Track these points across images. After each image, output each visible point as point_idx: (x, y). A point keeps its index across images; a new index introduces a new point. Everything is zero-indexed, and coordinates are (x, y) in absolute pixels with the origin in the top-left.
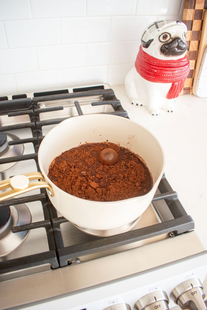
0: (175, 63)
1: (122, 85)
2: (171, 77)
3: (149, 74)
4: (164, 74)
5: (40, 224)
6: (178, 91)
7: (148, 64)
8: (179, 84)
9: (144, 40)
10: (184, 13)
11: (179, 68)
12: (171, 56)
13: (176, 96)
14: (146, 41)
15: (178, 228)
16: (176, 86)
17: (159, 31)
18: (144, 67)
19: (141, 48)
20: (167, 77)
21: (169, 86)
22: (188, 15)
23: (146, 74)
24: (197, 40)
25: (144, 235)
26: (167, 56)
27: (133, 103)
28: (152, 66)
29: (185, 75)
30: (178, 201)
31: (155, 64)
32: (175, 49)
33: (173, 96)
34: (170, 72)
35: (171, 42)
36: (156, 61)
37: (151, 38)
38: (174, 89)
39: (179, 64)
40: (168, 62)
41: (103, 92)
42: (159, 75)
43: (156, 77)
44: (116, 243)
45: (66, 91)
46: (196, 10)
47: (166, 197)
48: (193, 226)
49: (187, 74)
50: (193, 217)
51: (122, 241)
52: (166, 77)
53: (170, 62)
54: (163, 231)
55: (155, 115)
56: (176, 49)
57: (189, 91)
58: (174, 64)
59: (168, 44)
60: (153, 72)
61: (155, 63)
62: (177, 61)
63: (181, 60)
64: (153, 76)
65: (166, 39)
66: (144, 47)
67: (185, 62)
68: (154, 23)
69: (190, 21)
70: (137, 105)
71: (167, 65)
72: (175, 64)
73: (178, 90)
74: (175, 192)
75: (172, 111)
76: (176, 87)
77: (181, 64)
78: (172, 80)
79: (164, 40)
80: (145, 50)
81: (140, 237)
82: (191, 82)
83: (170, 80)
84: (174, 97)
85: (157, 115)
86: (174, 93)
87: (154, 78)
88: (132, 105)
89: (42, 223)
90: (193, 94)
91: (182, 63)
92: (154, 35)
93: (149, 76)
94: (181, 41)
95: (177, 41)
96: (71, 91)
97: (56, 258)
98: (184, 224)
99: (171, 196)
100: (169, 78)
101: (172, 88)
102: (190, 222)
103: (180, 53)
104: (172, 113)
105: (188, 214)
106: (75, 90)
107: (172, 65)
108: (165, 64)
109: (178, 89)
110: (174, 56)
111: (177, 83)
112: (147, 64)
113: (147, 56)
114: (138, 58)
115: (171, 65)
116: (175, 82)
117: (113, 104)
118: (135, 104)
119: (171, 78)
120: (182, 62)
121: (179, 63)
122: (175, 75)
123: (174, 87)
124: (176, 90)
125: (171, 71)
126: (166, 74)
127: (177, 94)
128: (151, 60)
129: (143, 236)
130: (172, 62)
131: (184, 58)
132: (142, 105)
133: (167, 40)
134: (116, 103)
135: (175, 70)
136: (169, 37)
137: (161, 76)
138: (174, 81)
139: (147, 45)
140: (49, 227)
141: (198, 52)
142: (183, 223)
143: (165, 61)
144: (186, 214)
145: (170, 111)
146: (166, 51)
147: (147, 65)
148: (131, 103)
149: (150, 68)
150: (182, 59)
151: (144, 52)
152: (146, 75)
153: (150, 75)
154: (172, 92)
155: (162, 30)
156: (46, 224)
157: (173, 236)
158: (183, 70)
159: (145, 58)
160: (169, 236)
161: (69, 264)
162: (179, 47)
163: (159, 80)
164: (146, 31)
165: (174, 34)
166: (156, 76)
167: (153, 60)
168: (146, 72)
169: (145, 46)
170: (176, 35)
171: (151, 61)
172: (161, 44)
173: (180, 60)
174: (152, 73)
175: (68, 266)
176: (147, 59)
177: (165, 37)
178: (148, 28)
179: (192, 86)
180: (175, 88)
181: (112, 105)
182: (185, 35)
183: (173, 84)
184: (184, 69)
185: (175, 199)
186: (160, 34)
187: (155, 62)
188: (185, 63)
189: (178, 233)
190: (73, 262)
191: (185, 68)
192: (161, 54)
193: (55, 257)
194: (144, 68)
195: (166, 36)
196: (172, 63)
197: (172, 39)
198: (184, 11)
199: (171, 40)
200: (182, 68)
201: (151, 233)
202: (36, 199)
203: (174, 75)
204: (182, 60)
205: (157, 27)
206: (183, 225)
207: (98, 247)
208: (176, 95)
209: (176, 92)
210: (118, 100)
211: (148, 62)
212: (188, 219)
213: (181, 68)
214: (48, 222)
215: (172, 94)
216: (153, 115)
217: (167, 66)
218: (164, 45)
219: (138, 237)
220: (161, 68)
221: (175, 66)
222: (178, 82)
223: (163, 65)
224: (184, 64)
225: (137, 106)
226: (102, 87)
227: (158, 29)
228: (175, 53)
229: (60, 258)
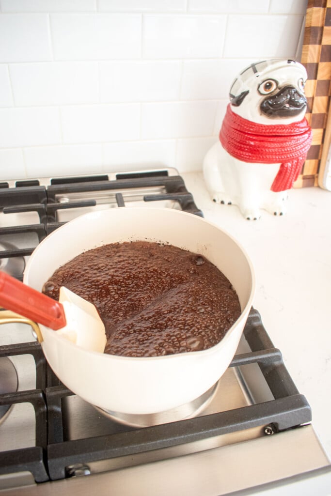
0: (286, 129)
1: (199, 173)
2: (278, 153)
3: (240, 149)
4: (267, 147)
6: (291, 178)
7: (240, 133)
8: (292, 165)
9: (234, 94)
10: (303, 52)
11: (292, 138)
12: (279, 117)
13: (288, 187)
14: (237, 94)
15: (280, 417)
16: (287, 168)
17: (257, 76)
18: (233, 137)
19: (229, 107)
20: (272, 154)
22: (309, 54)
23: (237, 148)
24: (324, 95)
25: (213, 427)
26: (270, 118)
27: (216, 199)
28: (246, 135)
29: (303, 150)
30: (282, 366)
31: (250, 131)
32: (285, 106)
33: (283, 186)
35: (279, 95)
36: (253, 126)
37: (245, 90)
38: (283, 173)
39: (292, 131)
40: (273, 128)
41: (165, 181)
42: (258, 151)
43: (252, 153)
44: (158, 441)
45: (106, 178)
46: (323, 46)
47: (261, 359)
48: (308, 416)
49: (306, 148)
50: (309, 399)
51: (170, 437)
52: (269, 153)
53: (277, 128)
54: (249, 422)
55: (252, 218)
56: (287, 106)
57: (312, 181)
58: (284, 130)
59: (273, 98)
60: (248, 145)
61: (251, 129)
62: (290, 127)
63: (296, 125)
64: (247, 151)
65: (269, 89)
66: (233, 105)
67: (302, 128)
68: (250, 66)
69: (313, 64)
70: (222, 202)
71: (271, 133)
72: (286, 132)
73: (292, 175)
74: (277, 350)
75: (281, 214)
76: (288, 171)
77: (296, 131)
78: (280, 158)
79: (266, 91)
80: (234, 109)
81: (204, 432)
82: (316, 167)
83: (277, 158)
84: (284, 189)
85: (255, 219)
86: (285, 181)
87: (250, 156)
88: (214, 203)
90: (319, 187)
91: (297, 129)
92: (251, 83)
93: (241, 153)
94: (296, 92)
95: (289, 91)
96: (112, 178)
97: (41, 462)
98: (291, 411)
99: (269, 358)
100: (276, 155)
101: (280, 173)
102: (303, 408)
103: (296, 113)
104: (282, 216)
105: (301, 392)
106: (119, 177)
107: (281, 133)
108: (268, 131)
109: (290, 174)
110: (284, 118)
111: (289, 164)
112: (237, 132)
113: (238, 119)
114: (224, 124)
115: (278, 133)
116: (286, 161)
117: (180, 199)
118: (218, 202)
119: (279, 155)
120: (299, 127)
121: (292, 129)
122: (286, 150)
123: (284, 171)
124: (287, 177)
125: (278, 142)
126: (269, 148)
127: (289, 183)
128: (245, 126)
129: (210, 429)
130: (280, 128)
131: (302, 122)
132: (230, 204)
133: (271, 91)
134: (185, 197)
135: (286, 142)
136: (274, 87)
137: (261, 152)
138: (284, 159)
139: (238, 101)
140: (39, 403)
141: (327, 116)
142: (288, 409)
143: (268, 126)
144: (297, 392)
145: (278, 214)
146: (269, 109)
147: (238, 133)
148: (213, 199)
149: (244, 138)
150: (297, 123)
151: (234, 114)
152: (237, 151)
153: (243, 151)
154: (281, 180)
155: (263, 75)
156: (34, 396)
157: (271, 433)
158: (299, 142)
159: (235, 122)
160: (263, 434)
162: (292, 103)
163: (258, 158)
164: (236, 80)
165: (283, 81)
166: (254, 152)
167: (249, 125)
168: (236, 145)
169: (235, 103)
170: (287, 83)
171: (245, 127)
172: (262, 98)
173: (293, 125)
174: (245, 147)
175: (65, 480)
176: (238, 123)
177: (268, 87)
178: (241, 74)
179: (318, 172)
180: (286, 172)
181: (179, 201)
182: (302, 83)
183: (282, 166)
184: (301, 141)
185: (276, 363)
186: (260, 82)
187: (252, 128)
188: (303, 130)
189: (280, 428)
190: (77, 472)
191: (303, 138)
192: (261, 115)
193: (40, 460)
194: (233, 139)
195: (271, 85)
196: (280, 129)
197: (279, 89)
198: (303, 49)
199: (278, 91)
200: (298, 137)
201: (227, 425)
202: (24, 350)
203: (283, 150)
204: (298, 125)
205: (255, 71)
206: (289, 412)
207: (123, 445)
208: (288, 185)
209: (289, 178)
210: (190, 194)
211: (239, 129)
212: (300, 402)
213: (295, 138)
214: (38, 393)
215: (281, 183)
216: (248, 219)
217: (271, 134)
218: (266, 99)
219: (200, 431)
220: (262, 138)
221: (286, 135)
222: (291, 162)
223: (264, 133)
224: (301, 131)
225: (222, 205)
226: (165, 173)
227: (257, 74)
228: (286, 114)
229: (49, 462)
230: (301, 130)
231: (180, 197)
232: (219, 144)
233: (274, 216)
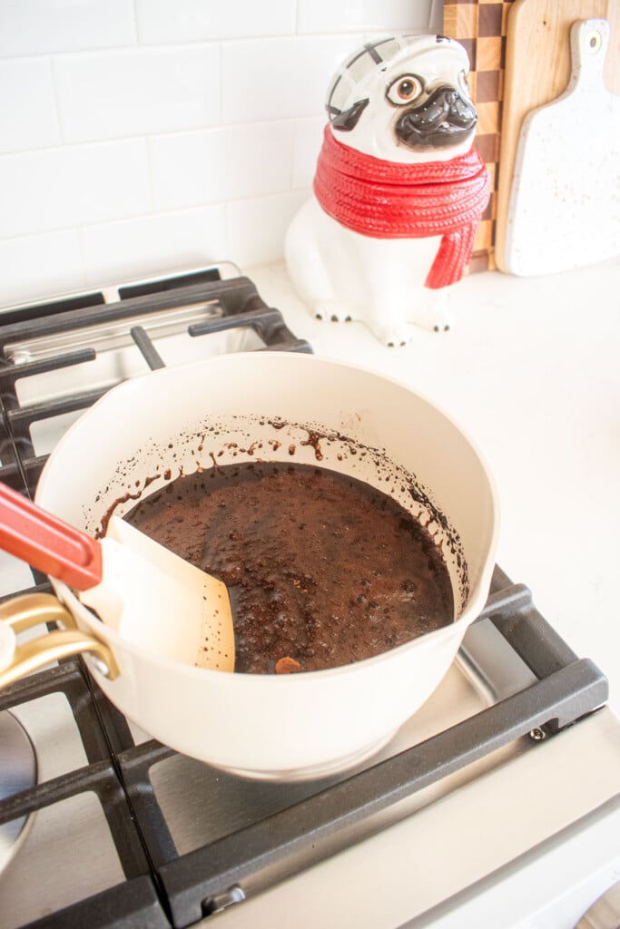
0: (447, 170)
1: (279, 263)
2: (436, 217)
3: (365, 214)
4: (416, 207)
5: (74, 782)
6: (460, 260)
7: (360, 183)
8: (462, 237)
9: (338, 107)
10: (446, 18)
11: (459, 185)
12: (432, 148)
13: (455, 278)
14: (346, 106)
15: (559, 710)
16: (454, 243)
17: (384, 70)
18: (346, 192)
19: (327, 132)
20: (425, 218)
21: (432, 244)
22: (459, 22)
23: (357, 214)
24: (492, 100)
25: (456, 754)
26: (417, 150)
27: (322, 314)
28: (374, 187)
29: (479, 206)
30: (535, 613)
31: (381, 178)
32: (442, 126)
33: (448, 277)
34: (434, 201)
35: (428, 104)
36: (385, 168)
37: (363, 97)
38: (448, 254)
39: (458, 172)
40: (423, 168)
41: (220, 290)
42: (400, 215)
43: (389, 221)
44: (367, 805)
45: (97, 299)
46: (481, 6)
48: (604, 692)
50: (600, 663)
51: (386, 792)
52: (422, 218)
53: (430, 168)
54: (515, 728)
55: (397, 344)
56: (446, 125)
57: (485, 259)
58: (444, 171)
59: (419, 110)
60: (380, 205)
61: (383, 174)
62: (452, 165)
63: (462, 160)
64: (379, 218)
65: (408, 94)
66: (338, 127)
67: (473, 165)
68: (364, 49)
69: (467, 40)
70: (334, 319)
71: (421, 179)
72: (447, 175)
73: (461, 256)
75: (447, 328)
76: (457, 248)
77: (463, 172)
78: (441, 224)
79: (405, 98)
80: (342, 137)
81: (443, 766)
82: (490, 233)
83: (436, 225)
84: (450, 282)
85: (403, 344)
86: (451, 267)
87: (385, 226)
88: (317, 321)
89: (81, 778)
90: (497, 270)
91: (466, 168)
92: (371, 84)
93: (368, 220)
94: (459, 98)
95: (446, 96)
96: (112, 297)
97: (157, 904)
98: (579, 692)
99: (512, 603)
100: (433, 220)
101: (442, 254)
102: (596, 682)
103: (459, 138)
104: (448, 332)
105: (581, 656)
106: (126, 293)
107: (438, 178)
108: (414, 175)
109: (460, 253)
110: (441, 148)
111: (457, 235)
112: (355, 181)
113: (354, 156)
114: (322, 165)
115: (433, 178)
116: (451, 231)
117: (259, 324)
118: (327, 318)
119: (439, 219)
120: (466, 165)
121: (456, 170)
122: (450, 209)
123: (450, 249)
124: (455, 259)
125: (437, 196)
126: (419, 208)
127: (458, 270)
128: (369, 168)
129: (451, 759)
130: (436, 168)
132: (349, 319)
133: (413, 98)
134: (268, 318)
135: (448, 194)
136: (417, 90)
137: (405, 216)
138: (449, 227)
139: (348, 121)
140: (109, 787)
141: (500, 138)
142: (573, 690)
143: (414, 166)
144: (572, 654)
145: (441, 328)
146: (413, 132)
147: (356, 184)
148: (315, 316)
149: (370, 193)
150: (463, 158)
151: (341, 145)
152: (358, 218)
153: (371, 217)
154: (444, 266)
155: (394, 66)
156: (97, 777)
157: (541, 735)
158: (470, 192)
159: (347, 163)
161: (208, 910)
162: (453, 118)
163: (403, 229)
164: (340, 77)
165: (433, 77)
166: (392, 218)
167: (376, 167)
168: (355, 208)
169: (342, 125)
170: (441, 80)
171: (370, 172)
172: (395, 113)
173: (457, 162)
174: (375, 208)
175: (202, 922)
176: (355, 165)
177: (406, 89)
178: (348, 67)
179: (493, 243)
180: (453, 250)
181: (255, 327)
182: (465, 78)
183: (445, 240)
184: (474, 190)
187: (380, 171)
188: (475, 169)
189: (561, 725)
191: (477, 184)
192: (398, 146)
193: (153, 901)
194: (347, 195)
195: (410, 85)
196: (436, 171)
197: (428, 93)
198: (446, 13)
199: (426, 97)
200: (469, 183)
201: (478, 744)
202: (45, 686)
203: (446, 211)
204: (466, 161)
205: (378, 60)
206: (575, 695)
207: (304, 831)
208: (456, 274)
209: (457, 262)
210: (274, 310)
211: (358, 175)
212: (587, 673)
213: (464, 184)
214: (105, 769)
215: (442, 272)
216: (391, 345)
217: (420, 182)
218: (404, 114)
219: (436, 766)
220: (406, 191)
221: (448, 180)
222: (460, 231)
223: (409, 180)
224: (472, 172)
225: (335, 323)
226: (214, 275)
227: (382, 65)
228: (441, 140)
229: (171, 900)
230: (472, 169)
231: (258, 319)
232: (314, 205)
233: (435, 333)
